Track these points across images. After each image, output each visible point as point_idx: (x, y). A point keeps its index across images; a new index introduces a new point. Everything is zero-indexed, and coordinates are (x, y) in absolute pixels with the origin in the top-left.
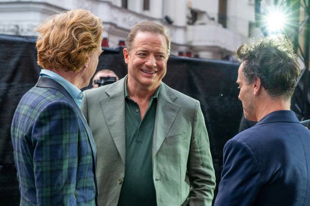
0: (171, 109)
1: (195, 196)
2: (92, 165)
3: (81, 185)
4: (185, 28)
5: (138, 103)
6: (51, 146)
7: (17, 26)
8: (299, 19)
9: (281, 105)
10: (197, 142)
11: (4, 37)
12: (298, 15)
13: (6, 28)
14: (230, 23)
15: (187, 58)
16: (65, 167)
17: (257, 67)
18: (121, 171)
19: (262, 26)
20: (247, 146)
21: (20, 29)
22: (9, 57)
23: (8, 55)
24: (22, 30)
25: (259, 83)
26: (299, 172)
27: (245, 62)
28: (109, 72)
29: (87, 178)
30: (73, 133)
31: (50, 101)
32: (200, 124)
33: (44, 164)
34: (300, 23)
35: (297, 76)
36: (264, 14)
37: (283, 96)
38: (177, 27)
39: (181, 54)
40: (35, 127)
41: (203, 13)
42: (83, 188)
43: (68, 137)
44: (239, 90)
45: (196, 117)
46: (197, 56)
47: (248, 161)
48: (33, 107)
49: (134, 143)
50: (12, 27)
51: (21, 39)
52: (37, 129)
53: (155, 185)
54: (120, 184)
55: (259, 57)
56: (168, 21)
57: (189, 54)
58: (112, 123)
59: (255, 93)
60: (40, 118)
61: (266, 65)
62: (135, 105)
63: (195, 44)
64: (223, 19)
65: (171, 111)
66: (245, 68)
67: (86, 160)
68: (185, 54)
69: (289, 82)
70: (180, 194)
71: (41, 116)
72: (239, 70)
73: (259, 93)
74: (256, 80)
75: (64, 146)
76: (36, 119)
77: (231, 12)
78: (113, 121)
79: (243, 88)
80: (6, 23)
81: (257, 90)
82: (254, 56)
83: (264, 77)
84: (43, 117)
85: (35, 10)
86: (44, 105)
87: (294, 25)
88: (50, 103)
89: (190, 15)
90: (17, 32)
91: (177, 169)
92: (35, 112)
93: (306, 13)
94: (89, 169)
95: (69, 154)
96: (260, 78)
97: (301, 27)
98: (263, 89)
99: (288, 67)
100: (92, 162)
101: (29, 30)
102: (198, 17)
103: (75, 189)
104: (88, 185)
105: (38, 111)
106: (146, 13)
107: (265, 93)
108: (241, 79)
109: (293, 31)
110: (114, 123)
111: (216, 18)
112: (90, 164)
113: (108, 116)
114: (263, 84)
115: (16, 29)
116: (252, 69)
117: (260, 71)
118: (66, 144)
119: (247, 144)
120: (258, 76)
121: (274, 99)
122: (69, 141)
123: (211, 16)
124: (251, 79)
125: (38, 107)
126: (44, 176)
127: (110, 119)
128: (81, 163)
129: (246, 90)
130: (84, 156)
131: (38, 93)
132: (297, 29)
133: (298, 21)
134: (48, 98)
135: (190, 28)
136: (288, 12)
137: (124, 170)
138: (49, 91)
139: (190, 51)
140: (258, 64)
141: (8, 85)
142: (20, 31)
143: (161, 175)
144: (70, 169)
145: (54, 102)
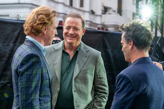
0: (85, 56)
1: (97, 100)
2: (49, 85)
3: (42, 95)
4: (101, 16)
5: (69, 53)
6: (27, 74)
7: (18, 15)
8: (158, 11)
9: (143, 54)
10: (98, 73)
11: (12, 21)
12: (158, 9)
13: (13, 16)
14: (123, 13)
15: (102, 31)
16: (34, 85)
17: (131, 35)
18: (58, 87)
19: (140, 15)
20: (129, 77)
21: (20, 17)
22: (15, 31)
23: (14, 30)
24: (21, 17)
25: (132, 43)
26: (154, 88)
27: (125, 32)
28: (57, 38)
29: (46, 91)
30: (38, 69)
31: (28, 53)
32: (100, 64)
33: (23, 83)
34: (159, 13)
35: (151, 39)
36: (141, 9)
37: (144, 50)
38: (97, 15)
39: (99, 29)
40: (20, 65)
41: (110, 8)
42: (44, 96)
43: (36, 71)
44: (122, 46)
45: (98, 60)
46: (107, 30)
47: (129, 85)
48: (20, 55)
49: (66, 73)
50: (16, 16)
51: (20, 22)
52: (21, 67)
53: (73, 94)
54: (57, 93)
55: (132, 30)
56: (93, 13)
57: (103, 29)
58: (55, 63)
59: (130, 48)
60: (23, 61)
61: (136, 34)
62: (68, 54)
63: (105, 24)
64: (120, 11)
65: (85, 57)
66: (125, 36)
67: (46, 82)
68: (101, 29)
69: (148, 42)
70: (87, 99)
71: (23, 60)
72: (122, 36)
73: (132, 48)
74: (131, 41)
75: (33, 75)
76: (21, 62)
77: (124, 8)
78: (56, 62)
79: (124, 46)
80: (13, 14)
81: (131, 47)
82: (129, 30)
83: (135, 40)
84: (24, 60)
85: (27, 7)
86: (25, 54)
87: (155, 14)
88: (28, 54)
89: (103, 10)
90: (18, 18)
91: (86, 86)
92: (21, 57)
93: (162, 8)
94: (47, 87)
95: (36, 79)
96: (133, 41)
97: (159, 15)
98: (134, 46)
99: (147, 35)
100: (49, 83)
101: (24, 17)
102: (108, 10)
103: (39, 97)
104: (47, 94)
105: (22, 57)
106: (82, 8)
107: (135, 48)
108: (123, 41)
109: (155, 17)
110: (56, 63)
111: (116, 11)
112: (48, 84)
113: (53, 60)
114: (134, 44)
115: (18, 17)
116: (129, 36)
117: (132, 37)
118: (34, 74)
119: (129, 76)
120: (132, 40)
121: (140, 51)
122: (36, 73)
123: (114, 10)
124: (128, 41)
125: (22, 56)
126: (23, 89)
127: (54, 61)
128: (43, 84)
129: (126, 46)
130: (44, 80)
131: (23, 48)
132: (157, 16)
133: (158, 12)
134: (28, 51)
135: (103, 16)
136: (153, 8)
137: (59, 86)
138: (29, 47)
139: (104, 27)
140: (131, 34)
141: (14, 44)
142: (19, 18)
143: (77, 89)
144: (36, 87)
145: (30, 53)
